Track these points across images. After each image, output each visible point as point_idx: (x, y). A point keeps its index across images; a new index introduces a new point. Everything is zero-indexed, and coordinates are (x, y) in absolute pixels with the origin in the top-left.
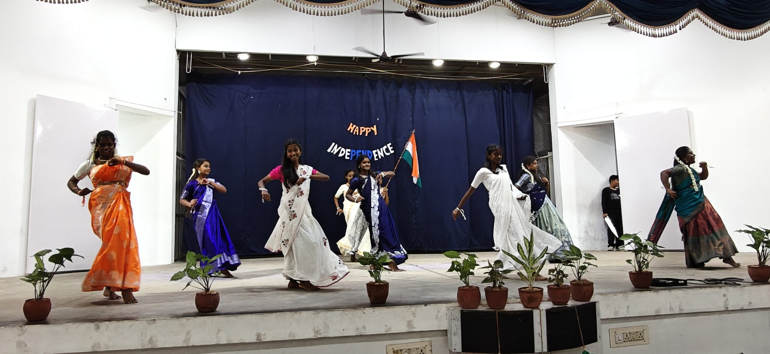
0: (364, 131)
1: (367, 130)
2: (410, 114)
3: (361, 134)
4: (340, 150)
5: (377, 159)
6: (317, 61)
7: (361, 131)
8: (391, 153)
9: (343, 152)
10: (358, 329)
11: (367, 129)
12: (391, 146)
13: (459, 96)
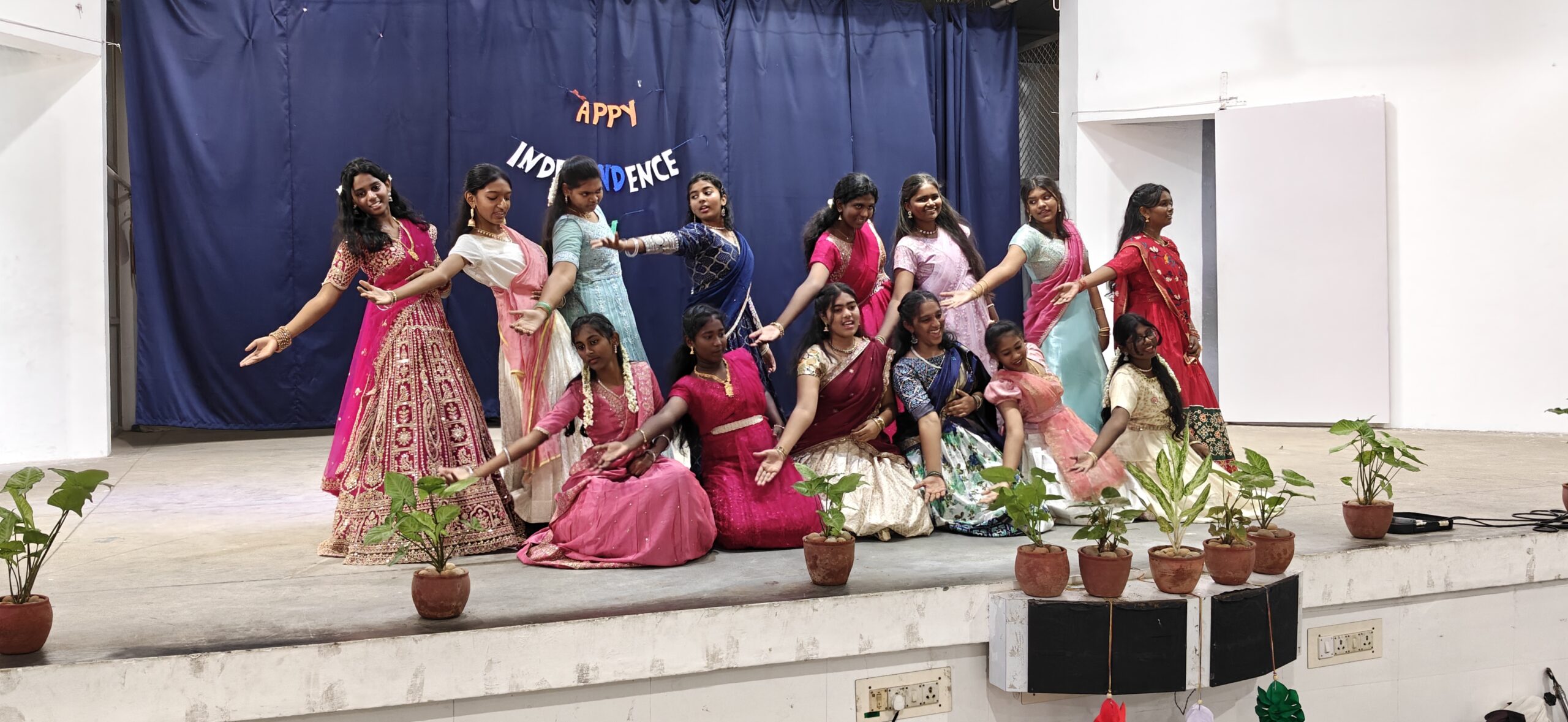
0: (603, 114)
1: (611, 113)
2: (721, 73)
3: (595, 122)
4: (541, 160)
5: (637, 189)
7: (597, 115)
8: (672, 175)
9: (548, 167)
11: (611, 108)
12: (671, 158)
13: (841, 29)
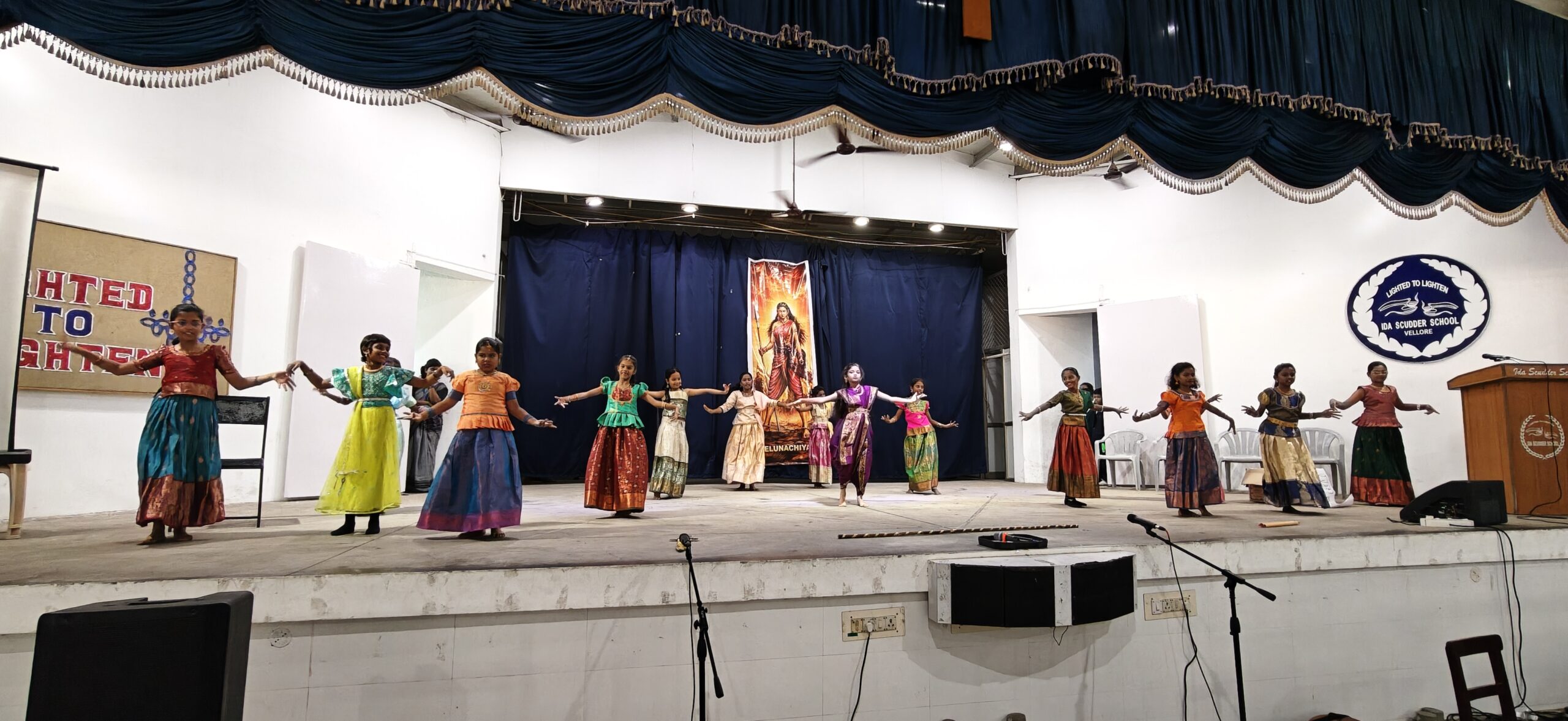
6: (695, 213)
10: (805, 588)
